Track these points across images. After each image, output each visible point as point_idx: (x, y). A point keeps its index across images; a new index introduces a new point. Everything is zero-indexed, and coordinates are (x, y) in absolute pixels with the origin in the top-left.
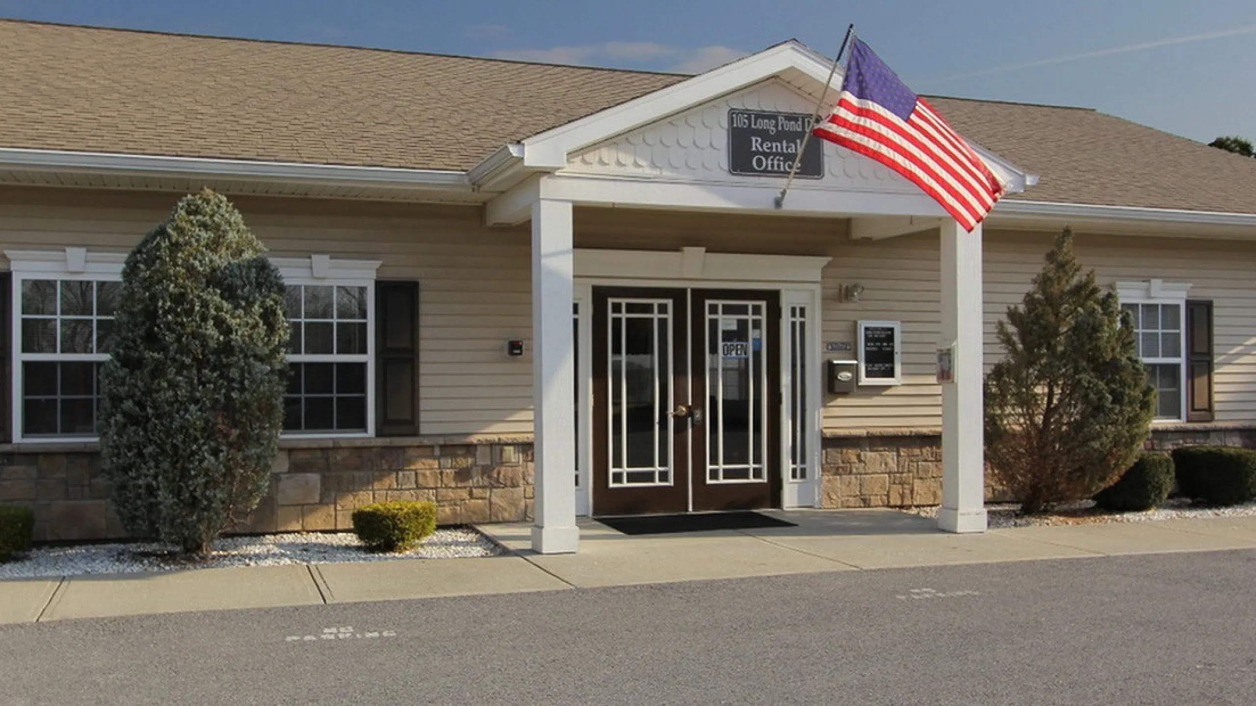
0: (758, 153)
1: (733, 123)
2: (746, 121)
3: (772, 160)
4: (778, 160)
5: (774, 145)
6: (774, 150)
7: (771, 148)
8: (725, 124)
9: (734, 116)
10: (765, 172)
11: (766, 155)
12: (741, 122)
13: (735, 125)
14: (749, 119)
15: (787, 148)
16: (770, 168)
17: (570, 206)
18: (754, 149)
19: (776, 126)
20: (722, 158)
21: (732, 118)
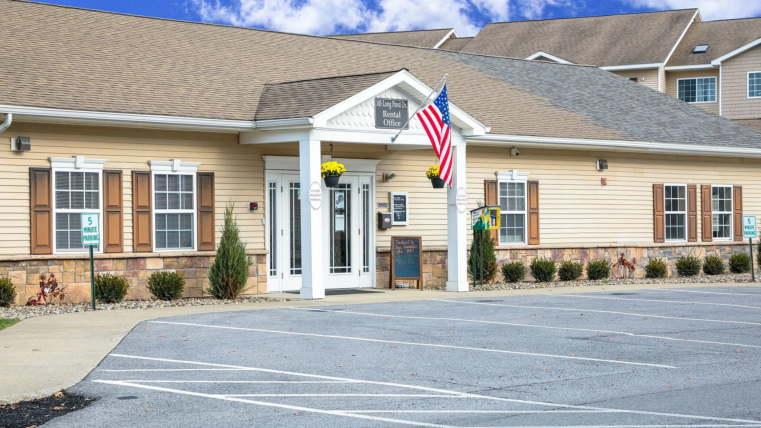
0: (385, 118)
1: (376, 105)
2: (381, 103)
3: (391, 121)
4: (393, 121)
5: (391, 114)
6: (391, 117)
7: (390, 116)
8: (374, 105)
9: (377, 101)
10: (388, 127)
11: (388, 119)
12: (379, 104)
13: (377, 105)
14: (382, 102)
15: (396, 115)
16: (390, 125)
17: (320, 141)
18: (384, 116)
19: (392, 105)
20: (372, 120)
21: (376, 102)
